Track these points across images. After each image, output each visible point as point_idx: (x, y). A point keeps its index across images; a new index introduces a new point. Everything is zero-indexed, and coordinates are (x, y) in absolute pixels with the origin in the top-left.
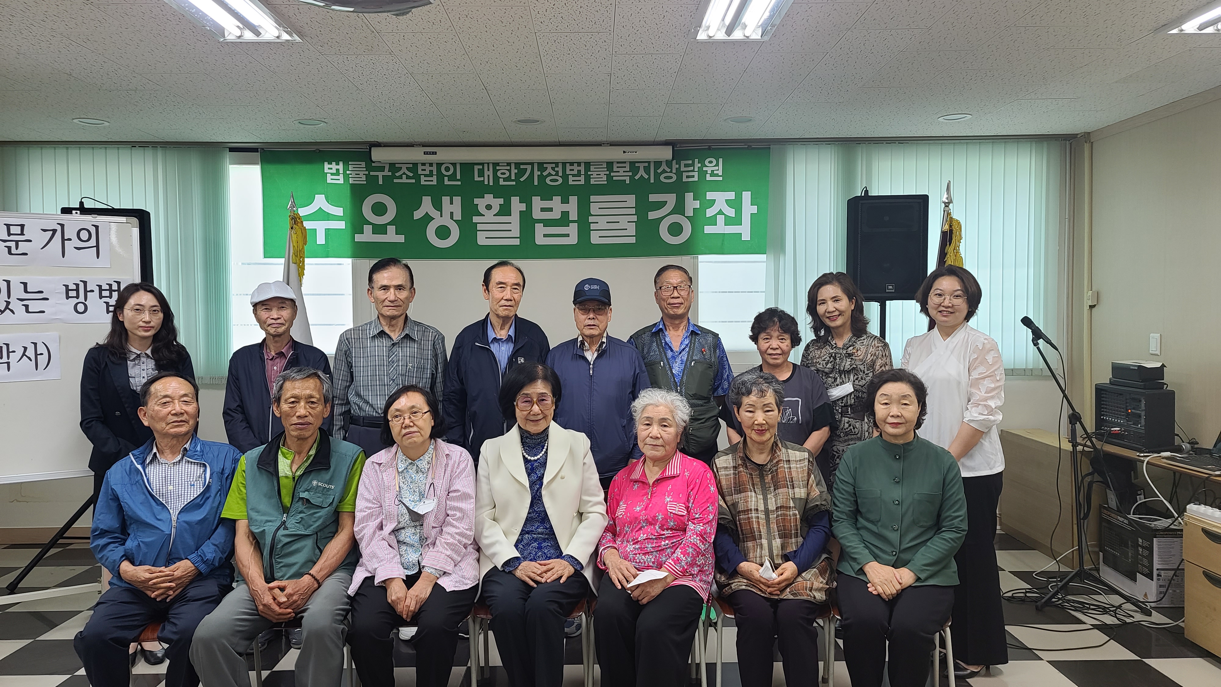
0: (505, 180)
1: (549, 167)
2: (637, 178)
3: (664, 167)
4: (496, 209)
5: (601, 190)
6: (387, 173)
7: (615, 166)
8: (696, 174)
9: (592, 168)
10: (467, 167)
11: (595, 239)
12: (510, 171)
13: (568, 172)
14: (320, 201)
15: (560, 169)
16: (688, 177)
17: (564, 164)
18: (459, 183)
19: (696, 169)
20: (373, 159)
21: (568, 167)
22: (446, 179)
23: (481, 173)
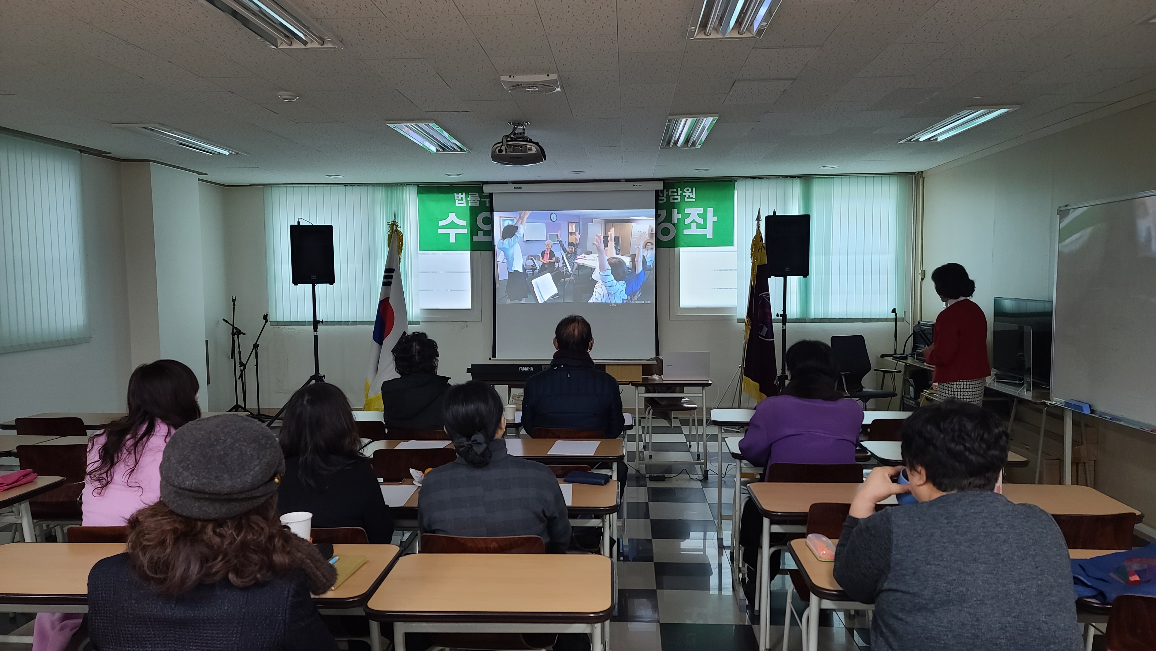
8: (679, 197)
14: (452, 217)
16: (674, 199)
19: (679, 194)
20: (484, 192)
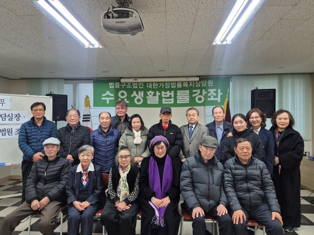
0: (155, 87)
1: (166, 83)
2: (190, 86)
3: (197, 83)
4: (152, 94)
5: (180, 89)
6: (125, 85)
7: (184, 82)
8: (206, 85)
9: (178, 83)
10: (145, 83)
11: (178, 102)
12: (156, 85)
13: (171, 85)
14: (108, 93)
15: (169, 84)
16: (203, 85)
17: (170, 82)
18: (143, 88)
19: (206, 83)
20: (121, 81)
21: (171, 83)
22: (140, 87)
23: (149, 85)
